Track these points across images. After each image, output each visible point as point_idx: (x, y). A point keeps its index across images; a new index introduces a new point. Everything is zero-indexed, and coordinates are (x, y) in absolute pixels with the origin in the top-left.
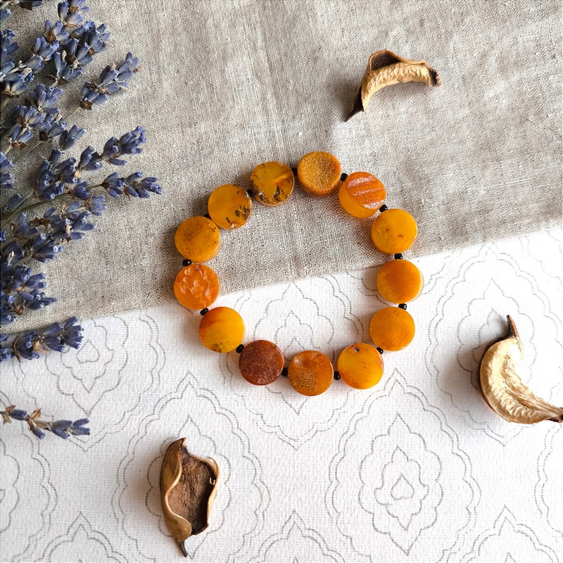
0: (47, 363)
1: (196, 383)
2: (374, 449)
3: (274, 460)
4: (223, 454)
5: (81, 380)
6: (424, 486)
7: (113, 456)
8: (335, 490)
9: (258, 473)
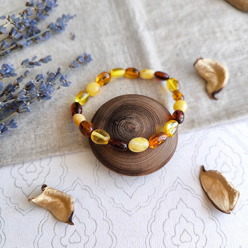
0: (11, 172)
1: (82, 183)
2: (170, 216)
3: (119, 221)
4: (93, 218)
5: (26, 180)
6: (197, 235)
7: (37, 218)
8: (151, 237)
9: (111, 228)
